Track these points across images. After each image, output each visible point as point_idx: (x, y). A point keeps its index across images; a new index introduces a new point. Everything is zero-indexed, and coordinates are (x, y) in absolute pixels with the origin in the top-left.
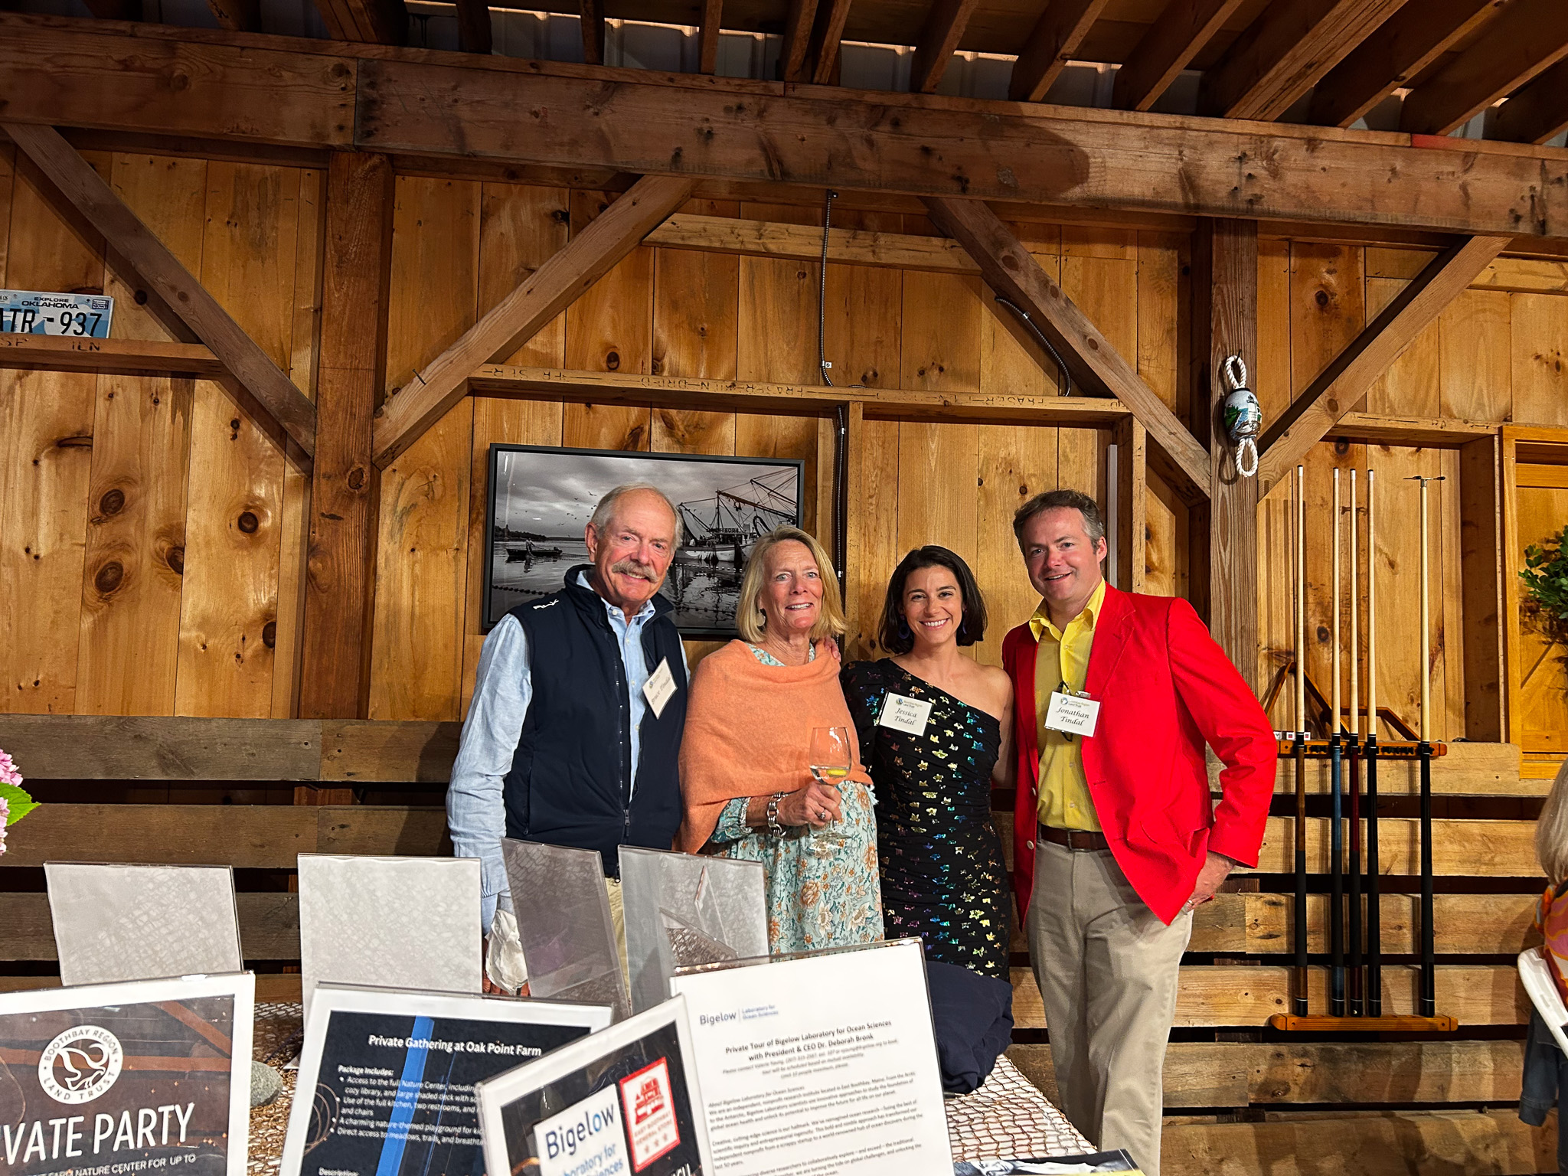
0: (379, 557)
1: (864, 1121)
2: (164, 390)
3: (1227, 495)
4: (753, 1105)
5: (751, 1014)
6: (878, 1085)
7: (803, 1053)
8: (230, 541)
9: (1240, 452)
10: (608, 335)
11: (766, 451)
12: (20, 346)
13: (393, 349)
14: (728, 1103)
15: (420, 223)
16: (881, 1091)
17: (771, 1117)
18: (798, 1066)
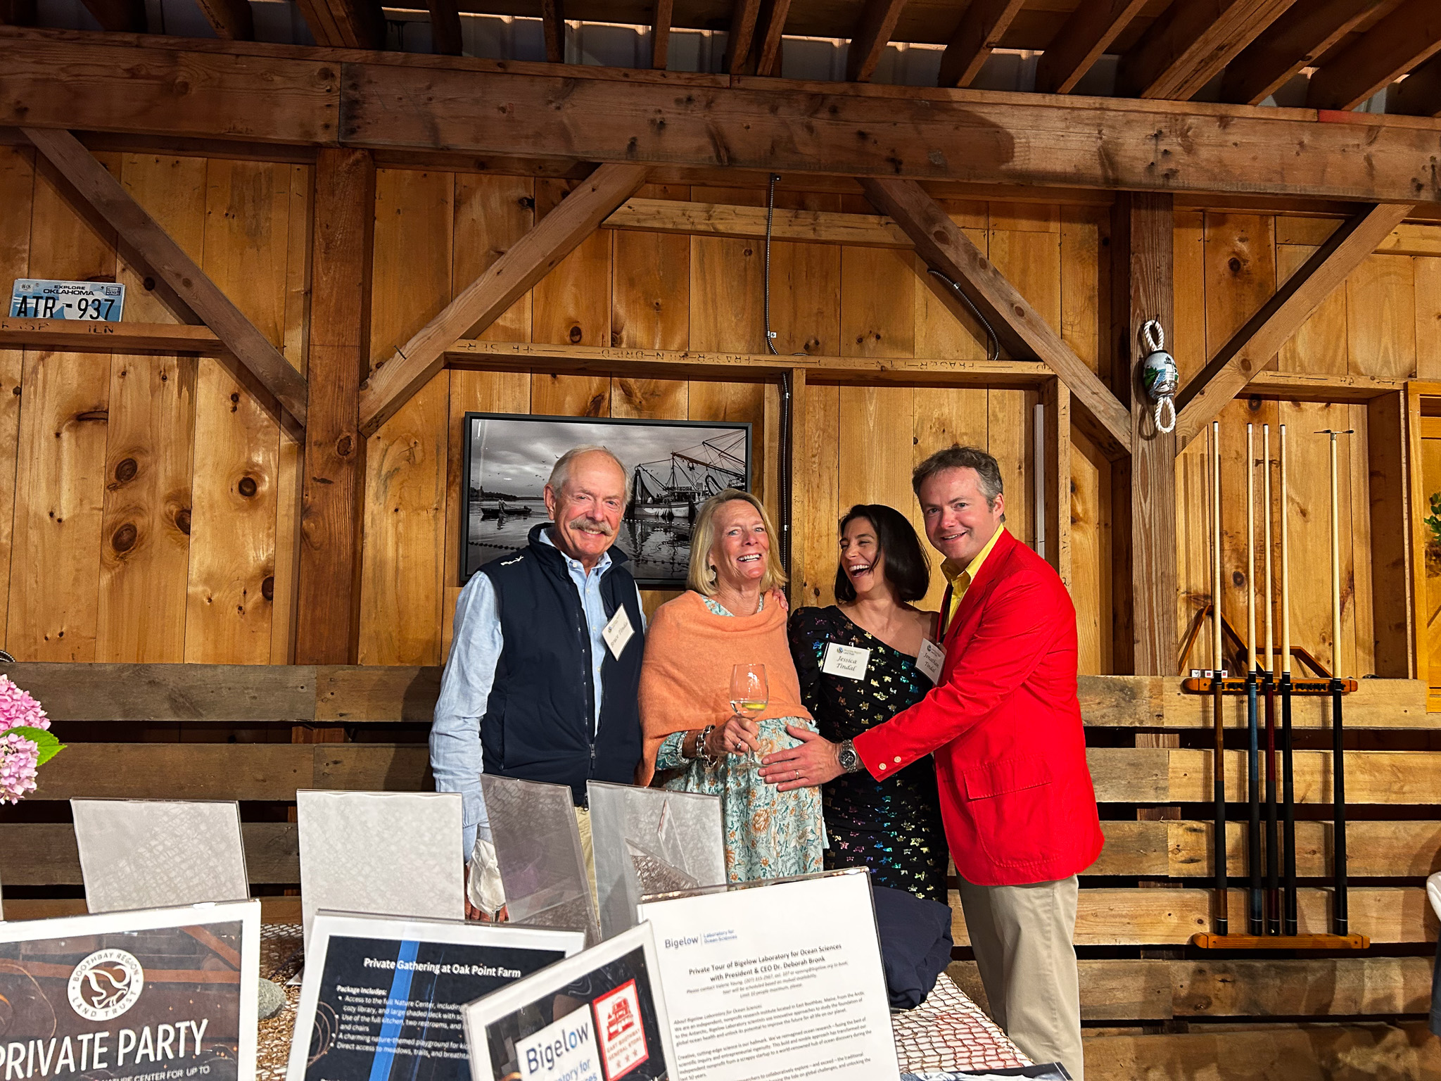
0: (366, 516)
1: (817, 1037)
2: (171, 368)
3: (1147, 450)
4: (715, 1022)
5: (712, 938)
6: (830, 1003)
7: (760, 974)
8: (232, 504)
9: (1159, 410)
10: (571, 311)
11: (716, 415)
12: (43, 330)
13: (377, 326)
14: (692, 1020)
15: (399, 211)
16: (833, 1009)
17: (731, 1033)
18: (755, 987)
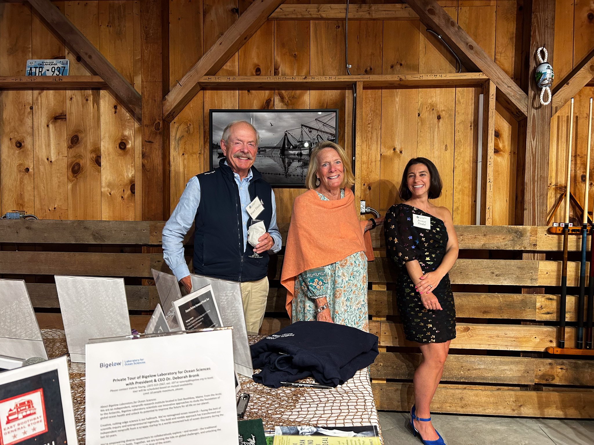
0: (171, 157)
1: (189, 416)
2: (89, 95)
4: (126, 407)
5: (130, 363)
6: (199, 399)
7: (158, 382)
8: (117, 153)
9: (542, 93)
10: (256, 61)
11: (323, 106)
12: (35, 81)
14: (112, 406)
15: (179, 19)
16: (201, 402)
17: (135, 413)
18: (154, 389)
